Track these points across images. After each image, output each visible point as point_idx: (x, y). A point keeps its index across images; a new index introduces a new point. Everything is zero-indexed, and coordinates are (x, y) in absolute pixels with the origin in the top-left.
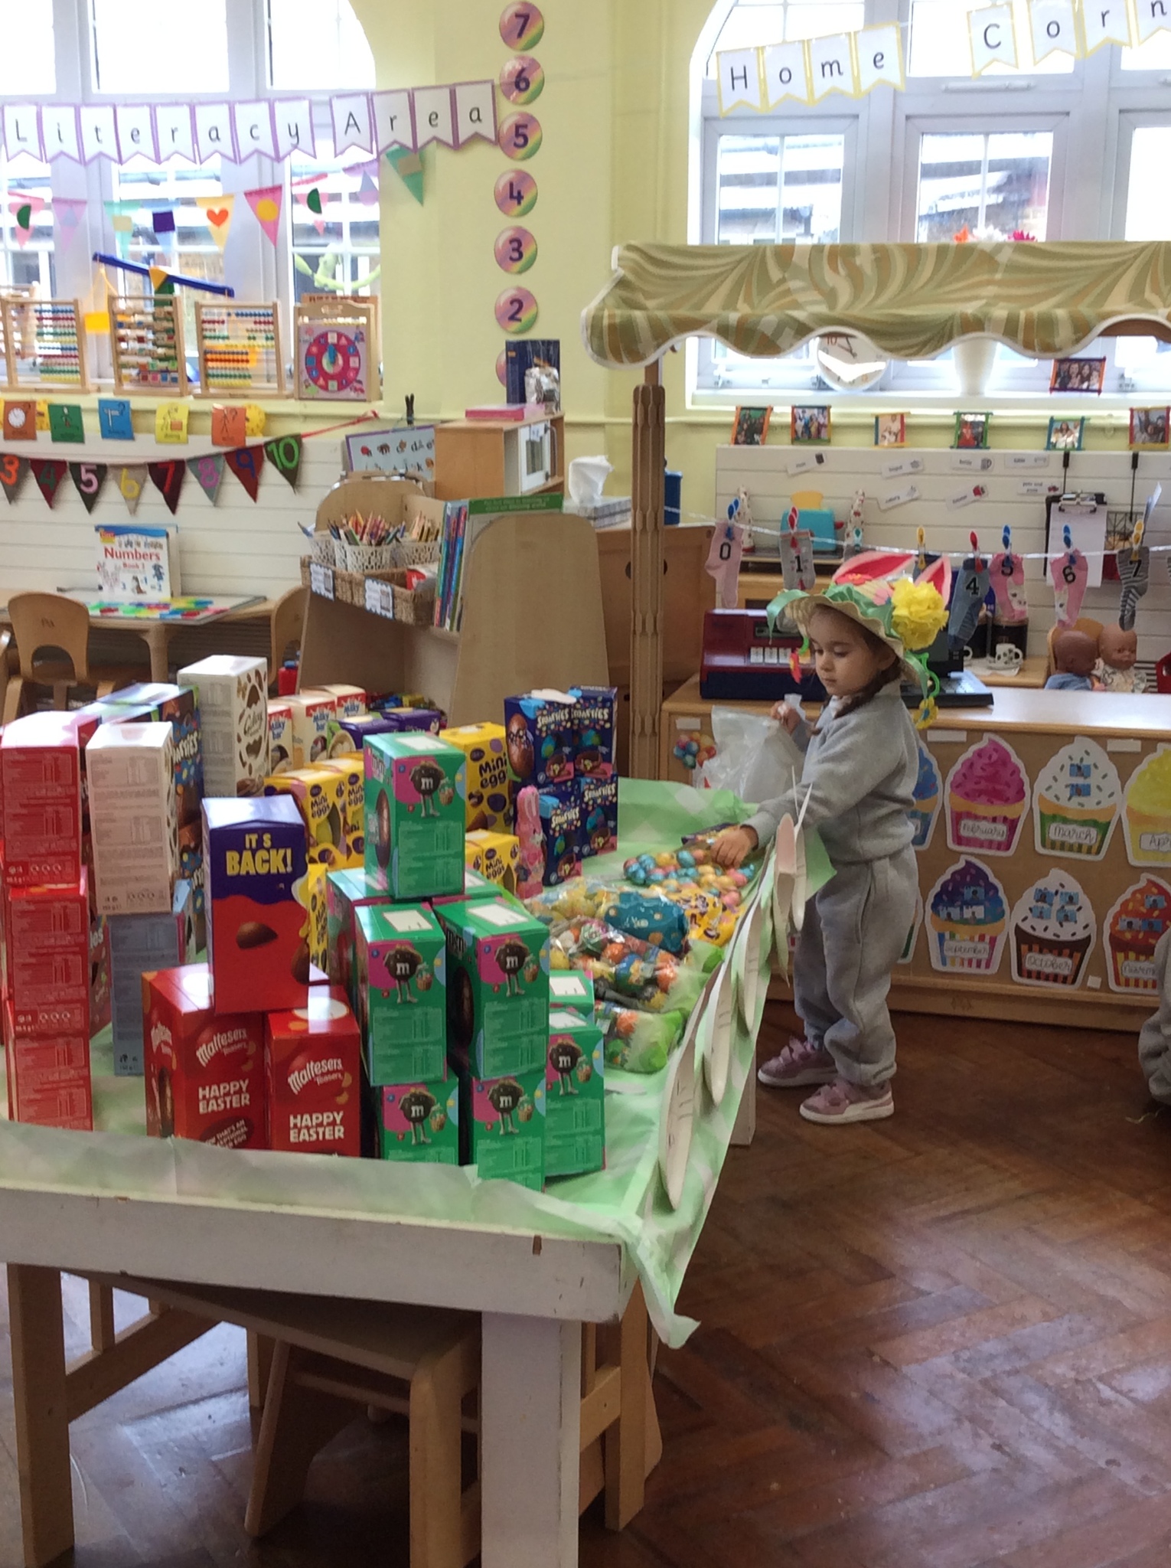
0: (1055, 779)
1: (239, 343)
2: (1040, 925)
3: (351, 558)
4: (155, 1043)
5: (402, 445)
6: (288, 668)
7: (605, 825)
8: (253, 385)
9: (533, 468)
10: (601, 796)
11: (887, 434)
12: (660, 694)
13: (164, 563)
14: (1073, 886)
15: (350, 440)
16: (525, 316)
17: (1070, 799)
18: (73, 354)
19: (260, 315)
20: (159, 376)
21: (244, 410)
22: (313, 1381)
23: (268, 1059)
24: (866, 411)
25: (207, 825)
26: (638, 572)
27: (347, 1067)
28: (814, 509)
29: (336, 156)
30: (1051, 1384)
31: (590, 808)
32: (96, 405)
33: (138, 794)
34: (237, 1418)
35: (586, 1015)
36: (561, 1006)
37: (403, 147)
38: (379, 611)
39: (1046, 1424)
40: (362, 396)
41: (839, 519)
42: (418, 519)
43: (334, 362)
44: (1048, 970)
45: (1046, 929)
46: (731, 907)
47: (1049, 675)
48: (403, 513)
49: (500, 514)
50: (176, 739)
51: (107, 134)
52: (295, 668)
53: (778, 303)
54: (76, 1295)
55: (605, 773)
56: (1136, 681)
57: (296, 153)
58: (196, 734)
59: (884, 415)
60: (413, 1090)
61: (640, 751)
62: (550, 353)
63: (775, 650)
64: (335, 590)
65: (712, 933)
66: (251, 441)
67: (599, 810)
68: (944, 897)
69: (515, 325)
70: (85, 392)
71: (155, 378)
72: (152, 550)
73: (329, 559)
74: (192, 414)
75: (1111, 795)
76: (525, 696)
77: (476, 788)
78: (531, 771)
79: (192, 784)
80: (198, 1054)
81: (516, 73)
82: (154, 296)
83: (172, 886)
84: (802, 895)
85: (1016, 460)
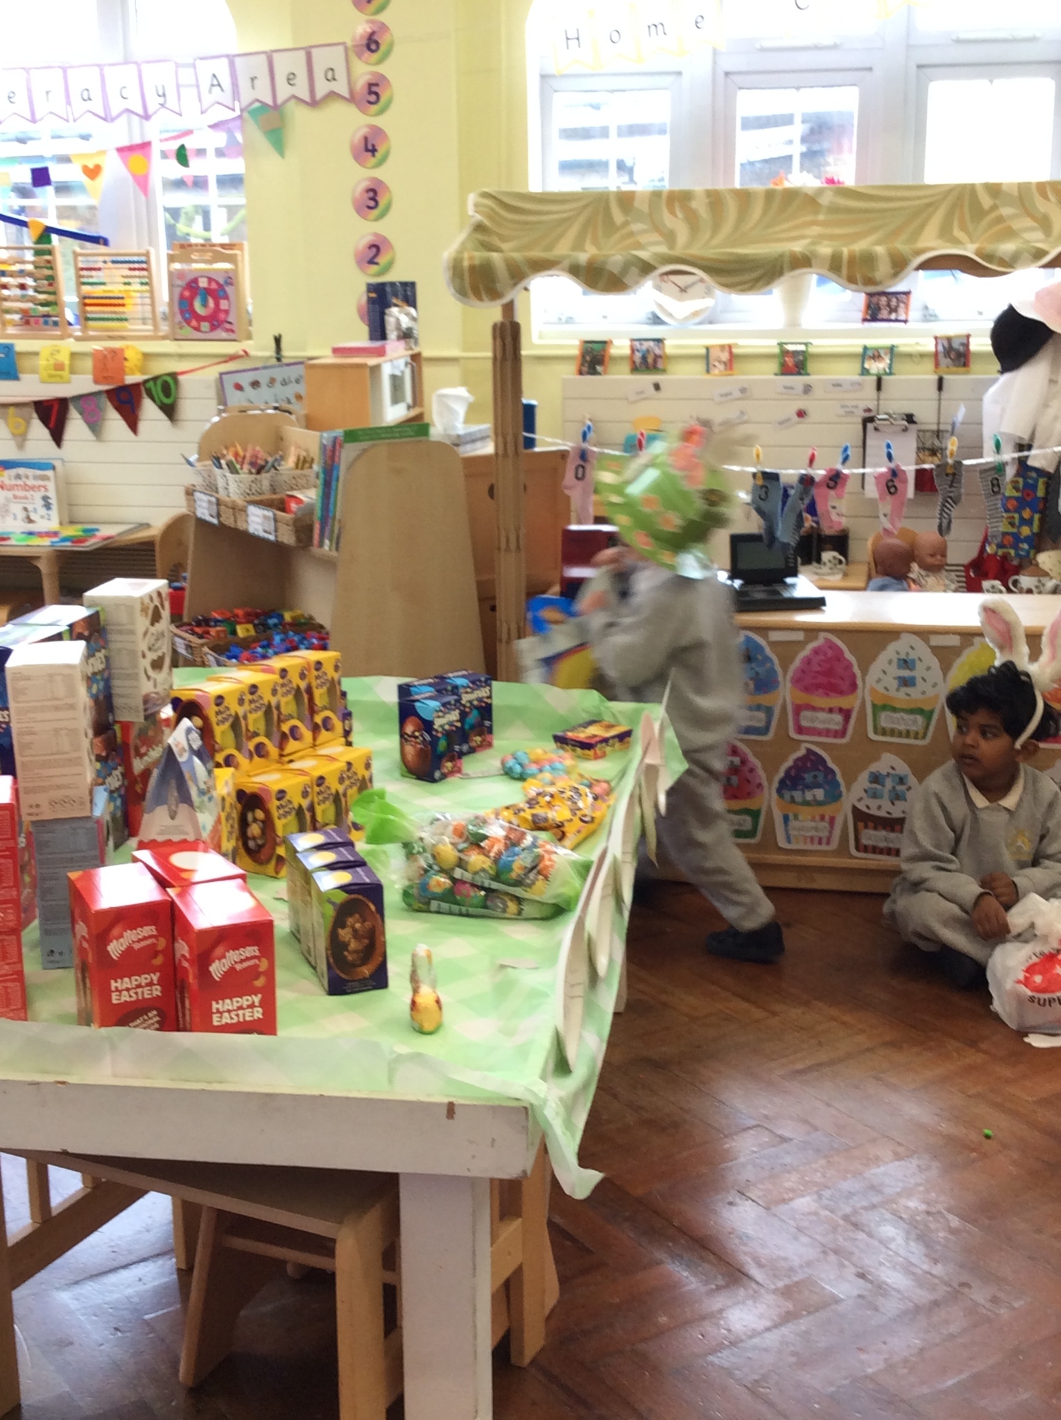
0: (884, 672)
1: (115, 289)
2: (874, 804)
3: (233, 486)
4: (78, 938)
5: (272, 381)
6: (176, 589)
7: (481, 725)
8: (130, 327)
9: (396, 399)
10: (477, 699)
11: (717, 364)
12: (524, 604)
13: (52, 494)
14: (902, 768)
15: (224, 377)
16: (383, 260)
17: (898, 690)
19: (134, 262)
20: (42, 320)
21: (122, 350)
22: (239, 1243)
24: (696, 344)
26: (500, 493)
29: (201, 114)
30: (904, 1216)
31: (467, 710)
33: (57, 708)
34: (166, 1280)
37: (264, 105)
38: (262, 534)
39: (902, 1252)
40: (232, 336)
42: (293, 449)
43: (205, 304)
44: (882, 845)
45: (879, 807)
47: (870, 578)
48: (278, 443)
49: (372, 442)
50: (90, 654)
52: (182, 589)
53: (623, 245)
56: (947, 582)
57: (163, 110)
58: (103, 651)
59: (713, 346)
62: (407, 293)
64: (219, 515)
66: (130, 379)
67: (475, 713)
68: (788, 782)
69: (374, 268)
71: (37, 323)
72: (41, 483)
73: (211, 488)
74: (74, 355)
75: (935, 685)
79: (101, 697)
80: (110, 949)
81: (367, 36)
82: (32, 245)
83: (91, 792)
84: (665, 782)
85: (834, 385)
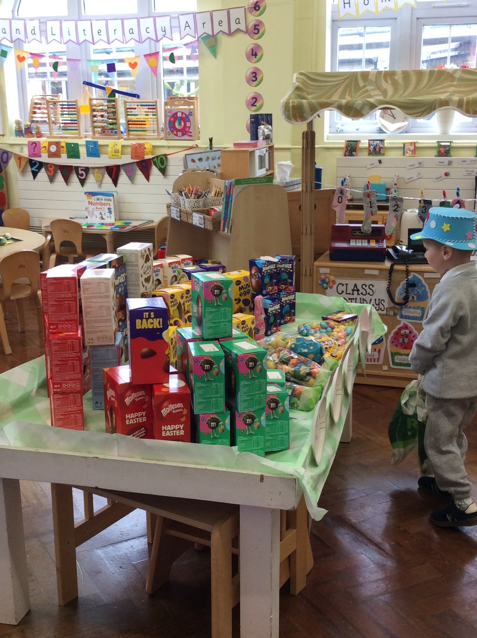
1: (142, 117)
3: (187, 204)
4: (109, 396)
5: (208, 158)
6: (162, 249)
7: (291, 312)
8: (148, 134)
9: (261, 167)
10: (289, 300)
11: (408, 151)
12: (313, 259)
13: (112, 207)
15: (187, 156)
16: (258, 104)
18: (75, 122)
19: (150, 105)
20: (110, 131)
21: (144, 144)
22: (173, 533)
23: (153, 403)
24: (399, 142)
25: (128, 309)
26: (304, 208)
27: (185, 407)
28: (378, 183)
29: (181, 39)
31: (284, 305)
32: (85, 143)
33: (101, 297)
34: (143, 547)
35: (282, 387)
36: (271, 383)
37: (209, 35)
38: (198, 225)
40: (191, 138)
41: (388, 187)
42: (214, 188)
43: (180, 124)
46: (342, 345)
48: (208, 185)
49: (247, 185)
50: (117, 275)
51: (88, 32)
52: (164, 249)
53: (363, 96)
54: (78, 496)
55: (291, 290)
57: (165, 38)
58: (124, 274)
59: (407, 143)
60: (211, 416)
61: (305, 282)
62: (268, 119)
63: (361, 240)
64: (180, 217)
65: (334, 355)
66: (147, 157)
67: (288, 306)
69: (254, 108)
70: (81, 138)
71: (108, 132)
72: (108, 202)
73: (178, 204)
74: (123, 146)
76: (258, 259)
77: (238, 297)
78: (260, 289)
79: (123, 294)
80: (125, 401)
81: (254, 3)
82: (107, 98)
83: (115, 334)
84: (371, 340)
85: (463, 161)
